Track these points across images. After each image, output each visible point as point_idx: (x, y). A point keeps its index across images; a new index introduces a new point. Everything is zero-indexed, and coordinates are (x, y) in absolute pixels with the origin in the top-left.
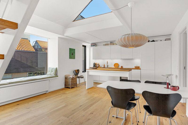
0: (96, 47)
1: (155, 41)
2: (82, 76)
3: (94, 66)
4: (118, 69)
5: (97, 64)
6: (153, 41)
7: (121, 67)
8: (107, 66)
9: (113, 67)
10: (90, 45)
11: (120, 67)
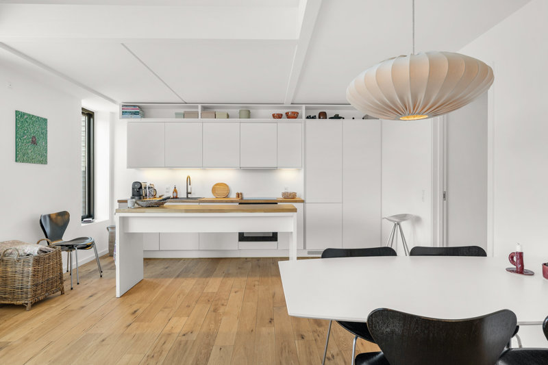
0: (143, 120)
1: (340, 118)
2: (86, 238)
3: (136, 193)
4: (227, 202)
5: (148, 185)
6: (337, 117)
7: (238, 195)
8: (188, 193)
9: (210, 196)
10: (117, 109)
11: (233, 196)
